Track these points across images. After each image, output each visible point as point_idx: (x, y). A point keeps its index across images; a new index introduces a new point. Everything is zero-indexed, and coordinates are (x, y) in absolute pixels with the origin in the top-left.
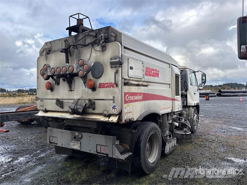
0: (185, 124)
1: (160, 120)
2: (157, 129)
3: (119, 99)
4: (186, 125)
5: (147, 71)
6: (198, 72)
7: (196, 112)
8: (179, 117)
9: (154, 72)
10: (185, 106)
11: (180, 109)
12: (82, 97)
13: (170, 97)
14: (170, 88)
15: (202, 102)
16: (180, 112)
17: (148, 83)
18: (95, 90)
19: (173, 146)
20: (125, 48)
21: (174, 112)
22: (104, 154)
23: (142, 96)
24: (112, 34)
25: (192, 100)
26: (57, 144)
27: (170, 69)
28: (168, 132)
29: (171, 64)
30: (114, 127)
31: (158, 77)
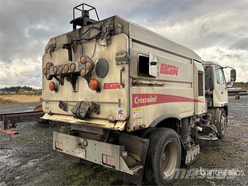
0: (211, 128)
1: (180, 124)
2: (176, 137)
3: (125, 103)
4: (212, 130)
5: (162, 68)
6: (226, 68)
7: (224, 114)
8: (203, 120)
9: (172, 69)
10: (211, 107)
11: (204, 112)
12: (86, 99)
13: (192, 97)
14: (192, 87)
15: (231, 101)
16: (205, 115)
17: (164, 82)
18: (100, 92)
19: (196, 154)
20: (133, 40)
21: (197, 115)
22: (110, 166)
23: (156, 98)
24: (119, 25)
25: (219, 100)
26: (62, 150)
27: (192, 65)
28: (189, 139)
29: (194, 60)
30: (123, 134)
31: (177, 75)
